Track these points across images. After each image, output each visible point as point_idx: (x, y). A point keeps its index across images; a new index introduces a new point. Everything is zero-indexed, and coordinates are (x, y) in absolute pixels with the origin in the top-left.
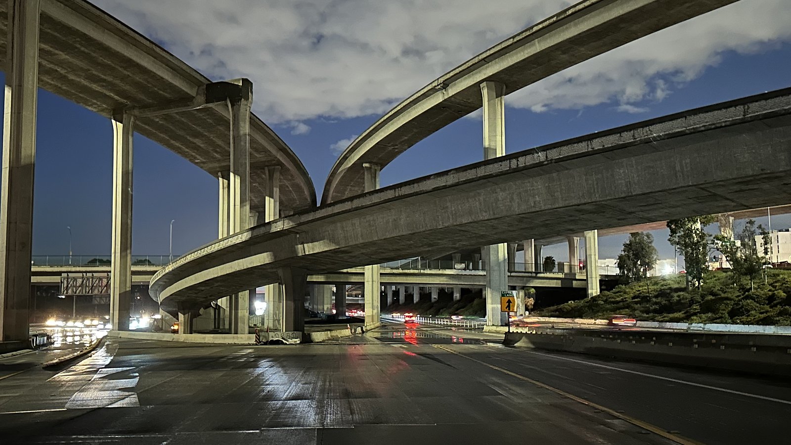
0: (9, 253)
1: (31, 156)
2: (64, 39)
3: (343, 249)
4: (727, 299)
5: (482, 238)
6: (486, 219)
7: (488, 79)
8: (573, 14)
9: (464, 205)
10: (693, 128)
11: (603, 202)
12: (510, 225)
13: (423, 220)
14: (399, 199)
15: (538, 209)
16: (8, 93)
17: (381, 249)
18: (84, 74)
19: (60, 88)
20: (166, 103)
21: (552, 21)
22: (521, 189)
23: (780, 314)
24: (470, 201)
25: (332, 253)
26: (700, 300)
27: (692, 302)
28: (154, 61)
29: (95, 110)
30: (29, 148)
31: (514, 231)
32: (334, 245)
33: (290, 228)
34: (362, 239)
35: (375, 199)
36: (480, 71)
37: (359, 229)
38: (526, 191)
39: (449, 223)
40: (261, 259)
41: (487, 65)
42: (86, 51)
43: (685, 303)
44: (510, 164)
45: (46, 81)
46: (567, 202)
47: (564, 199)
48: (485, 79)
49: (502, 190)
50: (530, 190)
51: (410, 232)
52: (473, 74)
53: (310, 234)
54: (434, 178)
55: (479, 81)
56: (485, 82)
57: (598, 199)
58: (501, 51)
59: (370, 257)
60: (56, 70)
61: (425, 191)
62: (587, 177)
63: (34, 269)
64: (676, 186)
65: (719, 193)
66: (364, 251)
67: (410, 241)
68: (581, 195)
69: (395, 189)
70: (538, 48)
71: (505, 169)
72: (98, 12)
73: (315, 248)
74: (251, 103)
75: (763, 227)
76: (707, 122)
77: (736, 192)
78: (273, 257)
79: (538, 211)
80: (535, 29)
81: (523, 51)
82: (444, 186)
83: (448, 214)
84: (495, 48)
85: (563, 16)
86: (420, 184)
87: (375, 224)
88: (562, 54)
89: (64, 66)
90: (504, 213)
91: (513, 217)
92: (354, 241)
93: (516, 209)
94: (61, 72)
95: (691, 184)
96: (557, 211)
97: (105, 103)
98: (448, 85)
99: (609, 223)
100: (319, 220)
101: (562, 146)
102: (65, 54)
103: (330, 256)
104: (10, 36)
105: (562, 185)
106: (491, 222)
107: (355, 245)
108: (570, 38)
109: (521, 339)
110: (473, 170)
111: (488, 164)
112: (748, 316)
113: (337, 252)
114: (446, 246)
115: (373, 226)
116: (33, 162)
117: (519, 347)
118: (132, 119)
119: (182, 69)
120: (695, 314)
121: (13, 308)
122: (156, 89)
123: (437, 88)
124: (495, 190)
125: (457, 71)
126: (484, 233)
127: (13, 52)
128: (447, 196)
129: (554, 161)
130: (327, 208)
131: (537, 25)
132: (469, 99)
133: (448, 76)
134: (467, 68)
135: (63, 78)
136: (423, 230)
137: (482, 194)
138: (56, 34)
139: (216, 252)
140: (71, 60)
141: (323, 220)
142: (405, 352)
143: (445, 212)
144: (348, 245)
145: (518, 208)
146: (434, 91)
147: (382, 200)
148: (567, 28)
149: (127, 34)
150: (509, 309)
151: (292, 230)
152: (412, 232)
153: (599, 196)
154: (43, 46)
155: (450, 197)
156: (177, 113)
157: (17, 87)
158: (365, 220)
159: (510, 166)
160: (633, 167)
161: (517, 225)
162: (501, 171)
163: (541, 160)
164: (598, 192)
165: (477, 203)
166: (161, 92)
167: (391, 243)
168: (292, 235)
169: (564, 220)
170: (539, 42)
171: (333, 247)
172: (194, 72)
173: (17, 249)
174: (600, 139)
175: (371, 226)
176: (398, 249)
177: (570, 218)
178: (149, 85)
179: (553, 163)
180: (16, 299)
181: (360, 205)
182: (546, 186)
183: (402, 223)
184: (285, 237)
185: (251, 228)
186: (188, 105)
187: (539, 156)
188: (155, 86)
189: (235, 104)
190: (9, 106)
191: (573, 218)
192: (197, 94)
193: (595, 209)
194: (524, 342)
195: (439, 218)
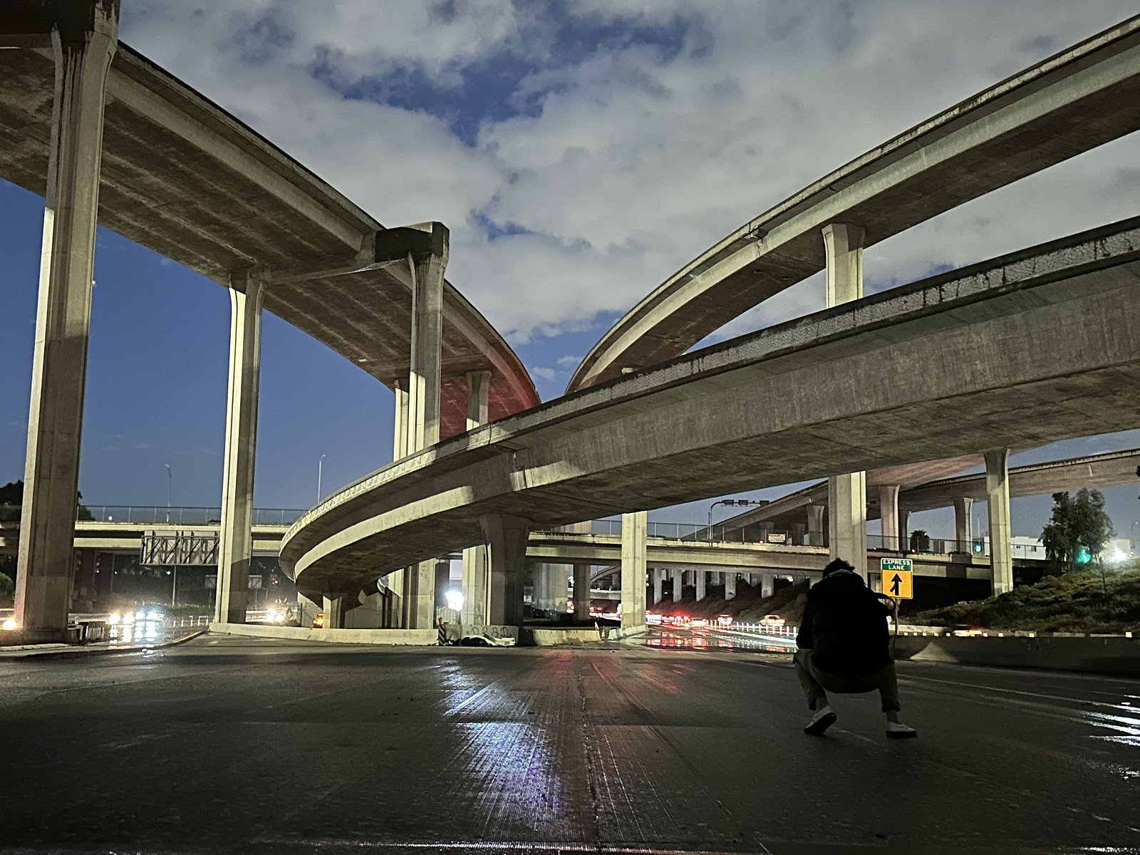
0: (39, 482)
1: (83, 324)
2: (152, 148)
3: (592, 477)
5: (851, 455)
6: (870, 409)
7: (834, 220)
8: (988, 101)
9: (826, 386)
11: (1120, 369)
12: (914, 423)
13: (743, 419)
14: (699, 379)
15: (979, 387)
16: (49, 219)
17: (661, 478)
18: (184, 210)
19: (147, 233)
20: (311, 260)
21: (951, 115)
22: (946, 349)
24: (837, 378)
25: (573, 485)
28: (294, 191)
29: (204, 272)
30: (80, 310)
31: (919, 438)
32: (577, 469)
33: (499, 442)
34: (628, 457)
36: (822, 206)
37: (624, 440)
38: (957, 353)
39: (795, 422)
40: (453, 498)
41: (835, 196)
42: (186, 169)
44: (924, 298)
45: (125, 221)
46: (1045, 370)
47: (1037, 364)
48: (831, 219)
49: (902, 354)
50: (963, 349)
51: (718, 441)
52: (810, 213)
53: (536, 451)
54: (768, 336)
55: (820, 224)
56: (830, 225)
57: (1112, 362)
59: (641, 495)
60: (141, 203)
61: (750, 361)
66: (630, 482)
67: (715, 461)
68: (1074, 354)
69: (692, 360)
70: (925, 163)
71: (915, 309)
72: (206, 105)
73: (544, 476)
74: (446, 262)
78: (472, 495)
79: (979, 391)
80: (920, 131)
81: (896, 169)
82: (789, 348)
83: (792, 405)
84: (851, 166)
85: (970, 107)
86: (740, 348)
87: (653, 428)
89: (152, 196)
90: (906, 400)
91: (926, 404)
92: (613, 461)
93: (934, 389)
94: (151, 206)
96: (1018, 390)
97: (219, 261)
98: (767, 233)
100: (552, 424)
101: (1039, 255)
102: (155, 176)
103: (569, 492)
105: (1034, 336)
106: (879, 418)
107: (614, 469)
108: (983, 144)
109: (925, 646)
110: (847, 315)
111: (879, 302)
113: (580, 483)
115: (649, 433)
116: (85, 334)
117: (922, 662)
118: (261, 287)
119: (339, 205)
121: (42, 575)
122: (297, 237)
123: (748, 237)
124: (890, 354)
125: (783, 207)
126: (859, 444)
128: (792, 370)
129: (1018, 286)
130: (567, 402)
131: (923, 124)
132: (801, 256)
133: (767, 217)
134: (801, 202)
135: (152, 217)
136: (744, 436)
137: (863, 363)
138: (136, 139)
139: (377, 488)
140: (163, 184)
141: (557, 425)
143: (786, 401)
144: (602, 469)
145: (936, 386)
146: (742, 242)
147: (666, 382)
148: (977, 127)
149: (249, 143)
150: (897, 593)
151: (504, 444)
152: (723, 441)
153: (1115, 354)
155: (796, 371)
156: (330, 279)
157: (64, 211)
158: (635, 423)
159: (925, 302)
161: (929, 425)
162: (905, 312)
163: (992, 286)
164: (1112, 345)
165: (852, 382)
166: (305, 243)
167: (681, 466)
168: (506, 455)
169: (1028, 412)
170: (927, 153)
171: (575, 473)
172: (358, 211)
173: (52, 477)
174: (1123, 235)
175: (644, 432)
176: (692, 479)
177: (1041, 409)
178: (287, 231)
179: (1017, 289)
180: (47, 560)
181: (626, 394)
182: (999, 341)
183: (703, 425)
184: (493, 459)
185: (436, 445)
186: (348, 265)
187: (987, 279)
188: (296, 233)
189: (421, 262)
190: (48, 241)
191: (1047, 408)
192: (363, 247)
193: (1099, 385)
194: (931, 653)
195: (774, 412)
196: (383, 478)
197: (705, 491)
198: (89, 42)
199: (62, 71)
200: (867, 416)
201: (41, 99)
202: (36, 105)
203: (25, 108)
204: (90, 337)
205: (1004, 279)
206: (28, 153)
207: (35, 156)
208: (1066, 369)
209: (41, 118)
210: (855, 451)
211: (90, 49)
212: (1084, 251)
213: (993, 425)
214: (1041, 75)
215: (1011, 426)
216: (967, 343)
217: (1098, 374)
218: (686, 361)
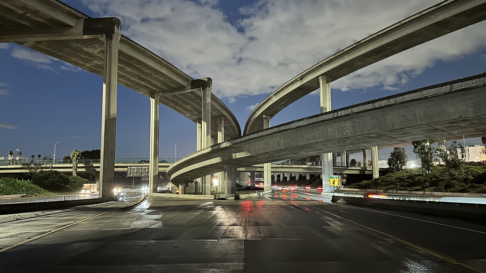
1: (115, 114)
2: (129, 61)
3: (254, 156)
4: (443, 180)
6: (322, 141)
8: (364, 43)
9: (311, 135)
10: (425, 97)
11: (381, 133)
13: (291, 142)
14: (280, 132)
15: (347, 136)
16: (104, 86)
17: (271, 156)
18: (137, 77)
19: (127, 83)
20: (173, 90)
21: (353, 46)
22: (340, 127)
23: (470, 187)
24: (314, 133)
25: (249, 157)
26: (429, 180)
27: (425, 181)
28: (168, 71)
29: (142, 93)
30: (114, 110)
32: (249, 153)
33: (229, 146)
34: (263, 151)
35: (269, 132)
36: (319, 71)
37: (261, 146)
38: (342, 128)
39: (304, 143)
40: (216, 160)
41: (322, 68)
42: (139, 67)
43: (421, 182)
46: (362, 133)
47: (360, 131)
48: (321, 74)
49: (330, 127)
50: (344, 127)
51: (286, 148)
52: (315, 73)
53: (238, 149)
54: (297, 122)
55: (318, 76)
56: (321, 76)
57: (378, 132)
58: (329, 61)
59: (267, 159)
60: (126, 76)
61: (292, 128)
62: (373, 120)
63: (116, 165)
64: (417, 125)
65: (438, 128)
66: (263, 156)
67: (285, 152)
68: (369, 129)
69: (278, 127)
71: (331, 117)
73: (241, 155)
74: (211, 89)
75: (461, 144)
76: (432, 93)
77: (447, 127)
78: (222, 160)
80: (345, 50)
81: (339, 61)
82: (301, 126)
83: (304, 139)
84: (326, 60)
85: (359, 44)
86: (290, 125)
87: (269, 144)
88: (358, 62)
89: (129, 74)
90: (331, 138)
91: (336, 140)
92: (259, 152)
94: (128, 76)
95: (424, 124)
96: (357, 137)
97: (147, 90)
98: (303, 78)
99: (383, 143)
100: (242, 142)
101: (359, 106)
102: (130, 69)
103: (247, 159)
104: (105, 61)
105: (360, 124)
107: (259, 154)
108: (362, 54)
109: (340, 199)
110: (316, 118)
111: (323, 115)
112: (454, 188)
114: (303, 154)
116: (115, 117)
117: (339, 203)
118: (159, 97)
119: (181, 74)
120: (427, 187)
121: (106, 183)
123: (298, 79)
124: (326, 127)
125: (308, 71)
126: (321, 148)
127: (106, 68)
129: (355, 113)
130: (246, 137)
131: (346, 48)
132: (313, 85)
133: (303, 74)
135: (128, 79)
136: (292, 146)
137: (320, 129)
138: (125, 59)
139: (195, 157)
140: (132, 71)
141: (244, 142)
142: (283, 204)
143: (302, 138)
144: (256, 154)
145: (338, 136)
147: (272, 132)
148: (361, 50)
150: (334, 184)
153: (379, 130)
154: (120, 65)
155: (304, 131)
156: (178, 94)
157: (108, 83)
158: (264, 142)
159: (333, 116)
160: (395, 116)
161: (337, 144)
162: (329, 118)
163: (349, 113)
165: (318, 134)
166: (171, 85)
167: (276, 153)
168: (230, 149)
169: (361, 141)
170: (347, 57)
171: (249, 155)
172: (186, 75)
174: (378, 102)
175: (267, 145)
176: (280, 156)
178: (166, 82)
180: (107, 179)
181: (262, 135)
182: (352, 125)
183: (282, 143)
184: (227, 150)
185: (212, 146)
186: (183, 90)
187: (348, 111)
188: (168, 82)
189: (204, 89)
190: (105, 92)
191: (365, 141)
192: (187, 85)
194: (342, 200)
195: (299, 141)
198: (113, 37)
199: (106, 44)
201: (99, 50)
202: (97, 51)
203: (94, 53)
204: (117, 118)
205: (352, 111)
206: (94, 64)
207: (96, 65)
208: (368, 133)
209: (98, 55)
211: (114, 39)
212: (370, 105)
214: (378, 36)
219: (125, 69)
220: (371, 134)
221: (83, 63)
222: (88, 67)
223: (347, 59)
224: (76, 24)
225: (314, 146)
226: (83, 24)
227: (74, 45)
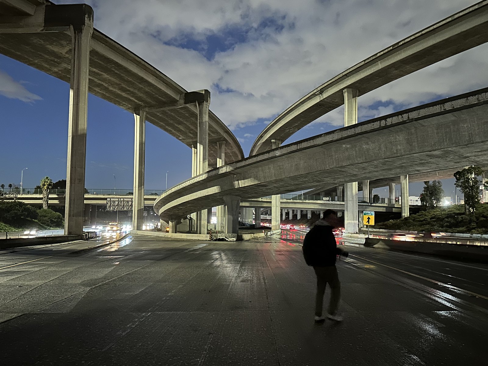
0: (71, 185)
1: (85, 129)
2: (106, 65)
3: (262, 184)
5: (353, 177)
7: (347, 87)
8: (403, 44)
9: (345, 154)
11: (449, 149)
12: (376, 166)
13: (315, 165)
14: (300, 151)
15: (399, 155)
16: (71, 93)
17: (286, 184)
18: (117, 87)
19: (105, 95)
20: (162, 104)
21: (390, 49)
22: (387, 141)
24: (349, 151)
25: (256, 186)
26: (476, 220)
27: (471, 221)
28: (155, 79)
29: (125, 108)
30: (83, 125)
31: (377, 171)
32: (257, 181)
33: (229, 171)
34: (275, 177)
35: (285, 151)
36: (343, 82)
37: (273, 171)
38: (391, 142)
39: (333, 166)
40: (213, 190)
41: (348, 78)
42: (118, 73)
44: (380, 124)
45: (97, 91)
46: (422, 149)
49: (372, 143)
50: (393, 141)
51: (307, 172)
52: (339, 85)
53: (242, 175)
54: (324, 136)
55: (342, 88)
56: (346, 89)
57: (446, 147)
58: (357, 69)
59: (279, 189)
60: (102, 84)
61: (318, 145)
62: (439, 131)
63: (86, 196)
66: (275, 185)
67: (305, 178)
68: (433, 144)
69: (297, 144)
71: (377, 127)
72: (124, 49)
73: (245, 183)
74: (209, 104)
78: (220, 189)
80: (378, 55)
81: (370, 69)
82: (331, 140)
83: (333, 160)
84: (353, 67)
85: (397, 46)
86: (314, 140)
87: (284, 167)
89: (106, 82)
90: (373, 158)
91: (380, 160)
92: (270, 178)
93: (383, 155)
96: (413, 156)
97: (130, 104)
98: (323, 92)
100: (248, 166)
101: (421, 109)
102: (107, 75)
103: (254, 188)
104: (72, 61)
105: (419, 137)
106: (363, 165)
107: (270, 181)
108: (401, 60)
109: (379, 242)
110: (352, 129)
111: (364, 125)
113: (258, 186)
114: (329, 182)
116: (85, 133)
117: (378, 248)
118: (145, 113)
119: (171, 84)
120: (474, 228)
121: (74, 217)
122: (157, 96)
123: (316, 93)
124: (368, 142)
125: (329, 82)
126: (356, 173)
127: (74, 69)
128: (333, 148)
129: (413, 120)
130: (253, 158)
131: (380, 52)
132: (335, 100)
133: (323, 86)
134: (335, 81)
135: (106, 89)
136: (316, 171)
137: (358, 145)
138: (100, 62)
139: (187, 186)
140: (110, 78)
141: (250, 166)
143: (331, 159)
144: (266, 181)
147: (288, 152)
148: (399, 53)
149: (140, 63)
150: (369, 223)
151: (231, 172)
153: (447, 144)
154: (94, 70)
155: (335, 148)
156: (168, 110)
157: (77, 90)
158: (277, 165)
159: (380, 125)
160: (475, 122)
161: (381, 167)
162: (373, 128)
163: (404, 120)
164: (446, 141)
165: (354, 152)
166: (160, 98)
167: (293, 180)
168: (232, 175)
169: (416, 163)
170: (381, 63)
172: (178, 86)
173: (76, 183)
174: (451, 102)
175: (281, 169)
176: (297, 184)
177: (421, 162)
178: (153, 93)
179: (413, 121)
180: (75, 212)
181: (274, 156)
182: (406, 139)
183: (301, 167)
184: (228, 177)
185: (208, 172)
186: (175, 105)
187: (402, 117)
188: (157, 94)
189: (201, 104)
190: (72, 100)
191: (423, 161)
192: (180, 99)
193: (441, 154)
194: (381, 245)
195: (326, 163)
196: (189, 183)
197: (302, 188)
198: (83, 29)
199: (74, 40)
200: (359, 164)
201: (67, 49)
202: (66, 51)
203: (62, 52)
204: (87, 135)
205: (408, 117)
206: (63, 68)
208: (430, 149)
209: (67, 55)
210: (355, 175)
211: (84, 32)
212: (437, 108)
213: (404, 167)
214: (422, 35)
215: (410, 167)
216: (395, 139)
217: (441, 151)
218: (295, 144)
219: (102, 75)
220: (435, 150)
221: (48, 67)
222: (56, 72)
223: (380, 66)
224: (35, 13)
225: (346, 169)
226: (45, 11)
227: (35, 41)
